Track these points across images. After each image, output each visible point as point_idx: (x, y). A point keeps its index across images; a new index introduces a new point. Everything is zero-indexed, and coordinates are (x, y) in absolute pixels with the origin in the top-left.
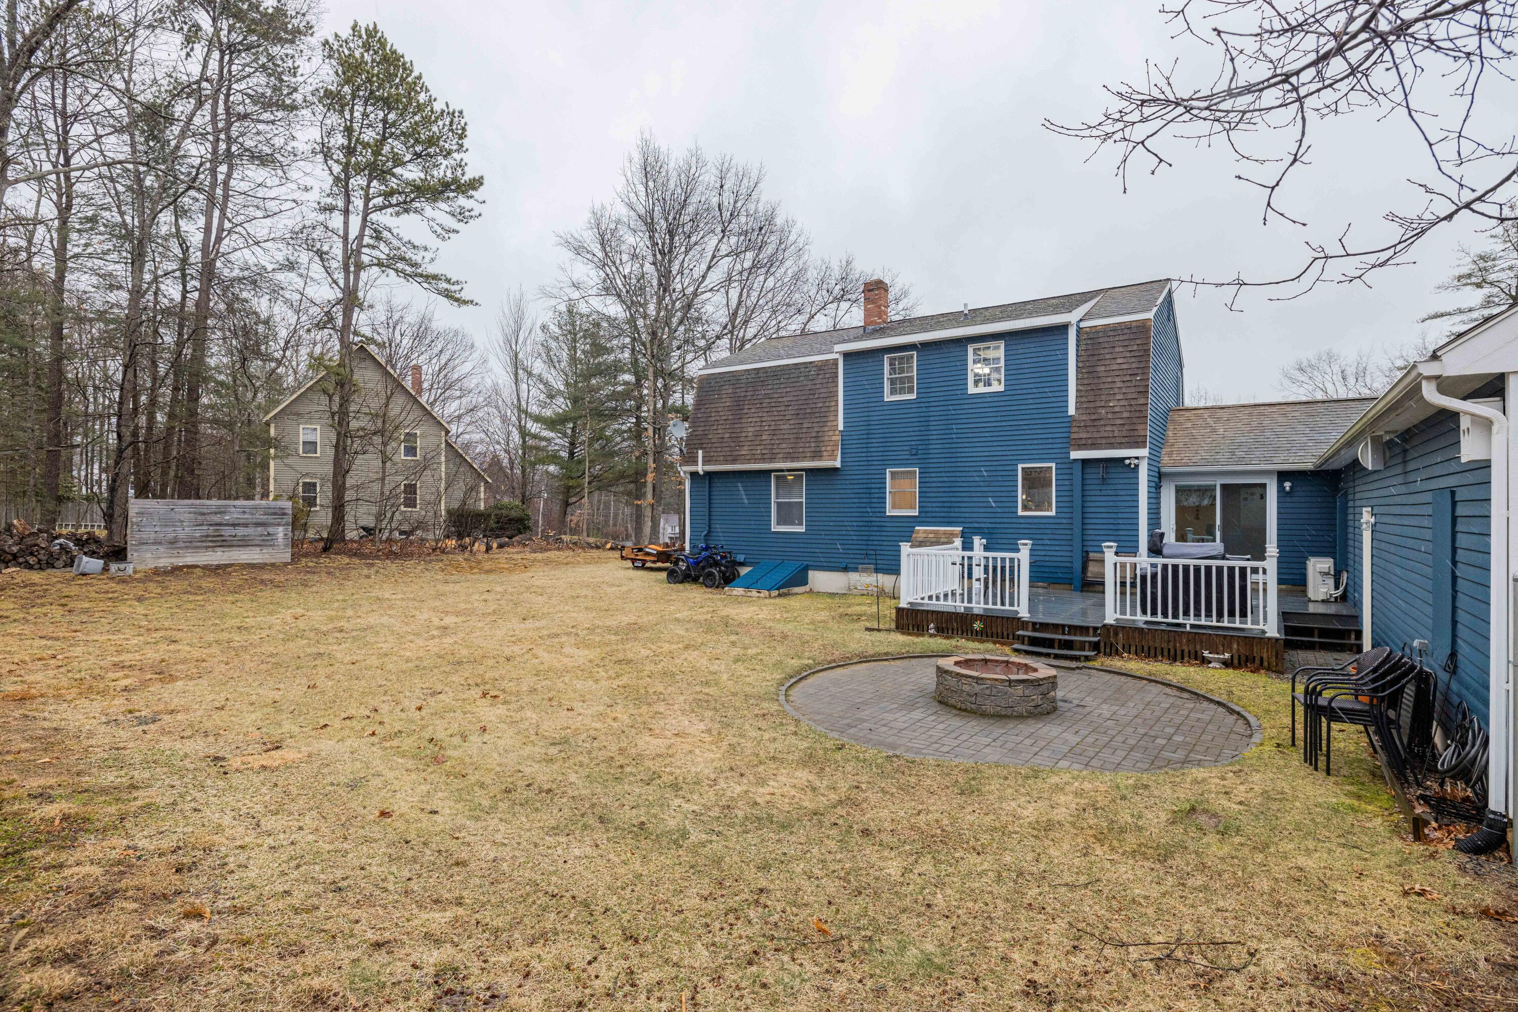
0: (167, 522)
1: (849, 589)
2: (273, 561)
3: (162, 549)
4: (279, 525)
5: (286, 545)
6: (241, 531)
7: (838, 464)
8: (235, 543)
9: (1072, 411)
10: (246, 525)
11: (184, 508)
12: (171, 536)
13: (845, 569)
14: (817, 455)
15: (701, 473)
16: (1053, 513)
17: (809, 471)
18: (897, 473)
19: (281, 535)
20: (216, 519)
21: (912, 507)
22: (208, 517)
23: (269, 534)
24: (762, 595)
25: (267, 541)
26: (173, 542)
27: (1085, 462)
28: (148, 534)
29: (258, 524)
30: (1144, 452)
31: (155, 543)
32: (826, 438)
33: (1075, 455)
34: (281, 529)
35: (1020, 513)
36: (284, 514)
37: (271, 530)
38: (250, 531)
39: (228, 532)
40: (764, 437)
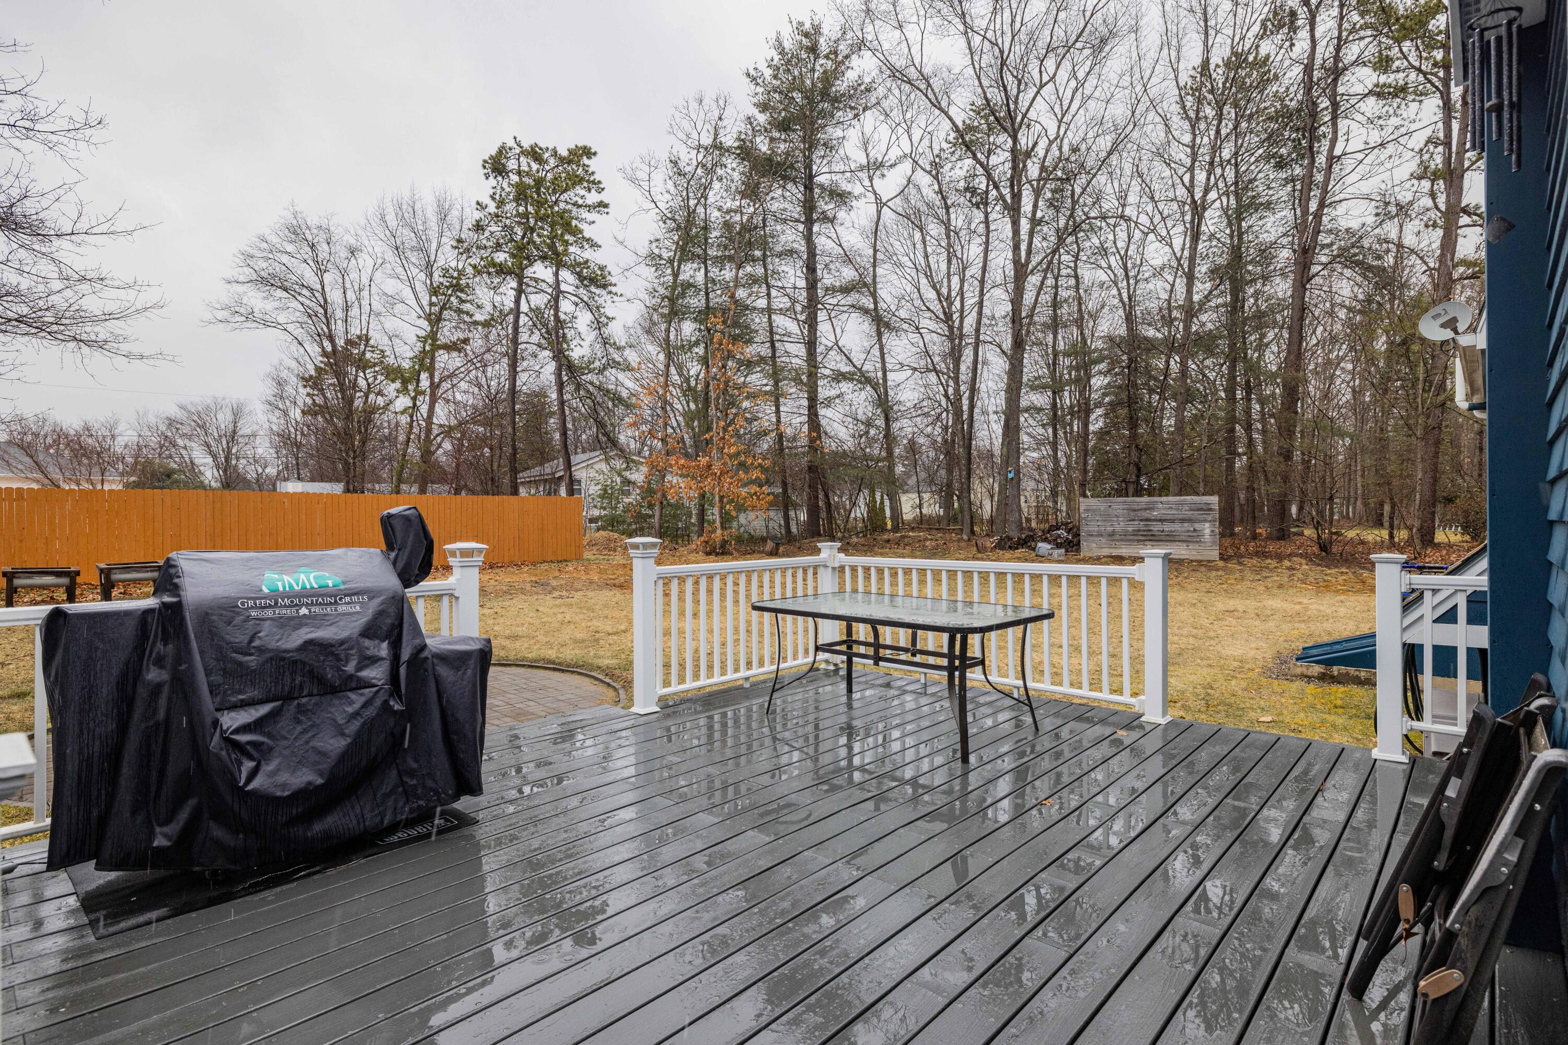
0: (1107, 517)
2: (1199, 558)
3: (1103, 540)
4: (1205, 521)
5: (1214, 543)
6: (1167, 527)
8: (1163, 538)
10: (1173, 521)
11: (1119, 504)
12: (1110, 529)
19: (1207, 531)
20: (1146, 514)
22: (1139, 513)
23: (1195, 530)
25: (1193, 538)
26: (1112, 535)
28: (1093, 528)
29: (1183, 521)
31: (1098, 535)
34: (1207, 525)
36: (1211, 510)
37: (1197, 526)
38: (1177, 527)
39: (1156, 527)
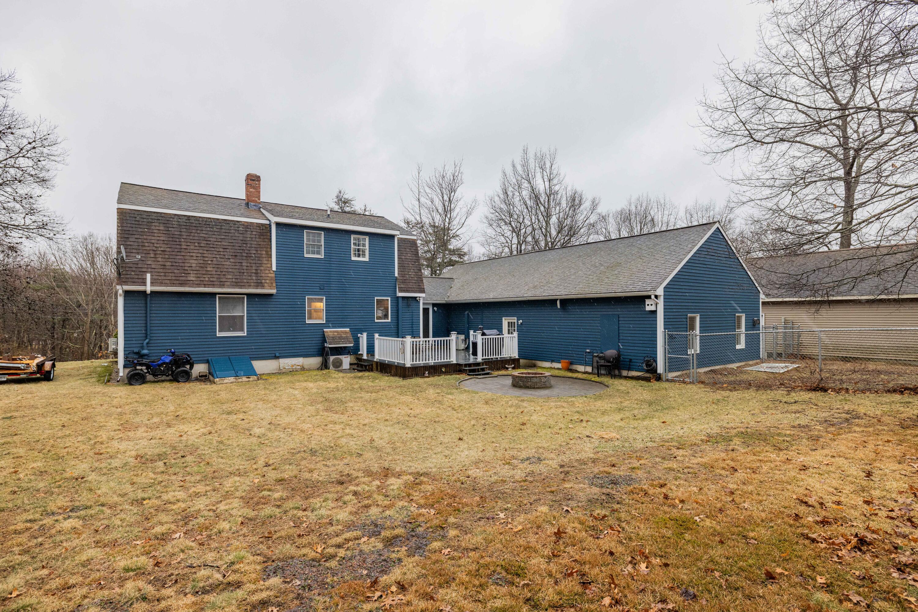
1: (280, 369)
7: (274, 291)
9: (396, 275)
13: (276, 357)
14: (259, 284)
15: (148, 292)
16: (389, 320)
17: (249, 295)
18: (312, 299)
21: (322, 319)
24: (251, 379)
27: (403, 298)
30: (423, 295)
32: (263, 275)
33: (400, 294)
35: (376, 321)
40: (209, 269)
